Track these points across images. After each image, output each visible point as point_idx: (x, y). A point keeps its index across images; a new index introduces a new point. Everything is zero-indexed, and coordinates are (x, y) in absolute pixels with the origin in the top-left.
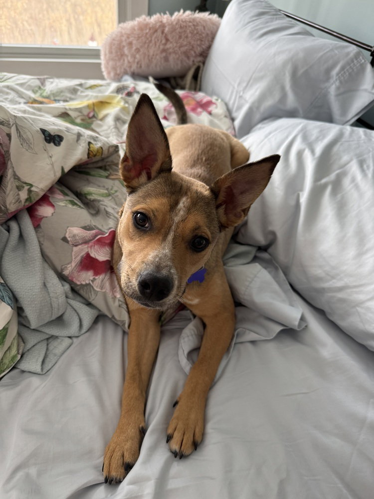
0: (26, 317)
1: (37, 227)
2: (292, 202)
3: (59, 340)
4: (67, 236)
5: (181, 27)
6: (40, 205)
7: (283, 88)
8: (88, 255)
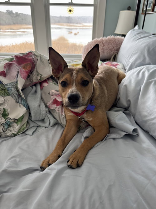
0: (31, 116)
1: (41, 89)
2: (138, 89)
3: (41, 128)
4: (50, 92)
5: (109, 41)
6: (44, 83)
7: (144, 56)
8: (55, 99)
